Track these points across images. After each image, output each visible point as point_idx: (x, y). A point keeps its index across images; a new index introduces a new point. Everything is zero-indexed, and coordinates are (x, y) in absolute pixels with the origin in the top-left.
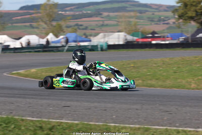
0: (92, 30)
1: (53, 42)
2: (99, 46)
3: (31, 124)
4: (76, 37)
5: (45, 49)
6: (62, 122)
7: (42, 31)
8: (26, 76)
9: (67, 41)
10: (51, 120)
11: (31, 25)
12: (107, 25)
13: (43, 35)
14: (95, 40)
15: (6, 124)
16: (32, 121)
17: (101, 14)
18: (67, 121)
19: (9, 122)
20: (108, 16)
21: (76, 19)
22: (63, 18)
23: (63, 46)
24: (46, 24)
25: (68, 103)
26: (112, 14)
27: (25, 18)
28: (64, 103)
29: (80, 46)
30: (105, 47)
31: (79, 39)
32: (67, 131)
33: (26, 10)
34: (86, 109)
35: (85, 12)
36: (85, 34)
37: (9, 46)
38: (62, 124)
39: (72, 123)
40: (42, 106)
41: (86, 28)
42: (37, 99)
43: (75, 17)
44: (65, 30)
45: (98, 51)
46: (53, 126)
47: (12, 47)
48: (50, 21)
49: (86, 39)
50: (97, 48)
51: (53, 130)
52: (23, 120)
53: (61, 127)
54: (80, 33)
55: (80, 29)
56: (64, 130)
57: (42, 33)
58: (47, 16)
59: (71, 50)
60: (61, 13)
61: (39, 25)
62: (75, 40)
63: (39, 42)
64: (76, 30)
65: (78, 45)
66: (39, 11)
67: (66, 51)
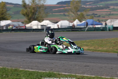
0: (103, 17)
1: (78, 25)
2: (108, 28)
4: (93, 22)
5: (73, 30)
6: (84, 76)
7: (71, 18)
9: (87, 24)
10: (77, 75)
11: (64, 14)
12: (113, 14)
16: (65, 75)
17: (109, 7)
18: (87, 76)
20: (114, 8)
21: (93, 10)
22: (85, 9)
23: (85, 28)
24: (74, 13)
25: (88, 64)
26: (116, 7)
27: (60, 10)
28: (85, 64)
29: (95, 28)
30: (111, 28)
31: (94, 23)
34: (99, 68)
35: (99, 6)
37: (50, 27)
38: (84, 77)
39: (91, 77)
40: (71, 66)
41: (99, 16)
42: (68, 61)
43: (92, 9)
44: (86, 18)
45: (107, 31)
47: (52, 28)
48: (76, 12)
49: (99, 23)
50: (107, 29)
52: (59, 74)
54: (96, 19)
55: (95, 17)
57: (72, 19)
58: (75, 8)
59: (90, 30)
60: (83, 7)
61: (69, 14)
62: (92, 24)
63: (69, 25)
64: (93, 17)
65: (94, 27)
66: (70, 5)
67: (87, 31)
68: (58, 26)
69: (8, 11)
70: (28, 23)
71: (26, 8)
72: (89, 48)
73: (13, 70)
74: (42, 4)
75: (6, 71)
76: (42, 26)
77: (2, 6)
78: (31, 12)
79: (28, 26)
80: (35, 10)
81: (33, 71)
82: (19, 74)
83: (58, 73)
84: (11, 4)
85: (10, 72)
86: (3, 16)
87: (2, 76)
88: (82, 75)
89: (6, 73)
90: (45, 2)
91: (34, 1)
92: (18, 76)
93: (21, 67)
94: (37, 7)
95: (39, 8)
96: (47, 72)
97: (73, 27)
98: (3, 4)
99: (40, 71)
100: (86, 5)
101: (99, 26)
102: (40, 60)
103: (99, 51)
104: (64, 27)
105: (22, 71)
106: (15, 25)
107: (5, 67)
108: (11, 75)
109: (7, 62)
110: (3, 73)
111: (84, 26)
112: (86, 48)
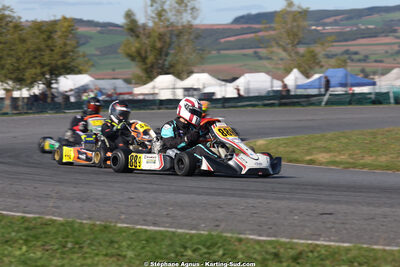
0: (376, 61)
1: (298, 87)
2: (391, 95)
3: (257, 247)
4: (346, 76)
5: (284, 101)
6: (317, 245)
7: (277, 64)
11: (256, 53)
13: (280, 72)
14: (383, 83)
15: (208, 248)
16: (258, 242)
17: (395, 31)
18: (326, 243)
19: (214, 245)
21: (346, 40)
22: (319, 38)
23: (320, 95)
24: (285, 50)
25: (332, 206)
27: (245, 40)
29: (353, 94)
31: (350, 81)
32: (327, 262)
33: (247, 23)
34: (366, 220)
35: (363, 27)
36: (363, 71)
37: (213, 94)
38: (318, 249)
39: (339, 247)
40: (278, 213)
41: (365, 59)
42: (266, 199)
43: (342, 37)
44: (323, 63)
45: (389, 103)
46: (301, 253)
47: (219, 96)
48: (294, 46)
49: (366, 80)
50: (389, 98)
51: (300, 261)
52: (240, 241)
53: (316, 254)
54: (353, 68)
55: (352, 60)
56: (322, 260)
57: (278, 69)
58: (288, 35)
60: (315, 30)
61: (272, 52)
62: (343, 82)
63: (272, 87)
64: (345, 61)
65: (351, 92)
66: (272, 25)
67: (327, 104)
69: (84, 44)
70: (145, 83)
71: (138, 37)
72: (333, 159)
73: (97, 228)
74: (185, 23)
75: (74, 231)
76: (187, 90)
77: (64, 29)
78: (153, 47)
79: (144, 90)
80: (165, 42)
82: (116, 239)
83: (235, 235)
84: (90, 23)
85: (86, 235)
86: (66, 61)
87: (64, 247)
88: (310, 242)
89: (74, 237)
90: (195, 18)
91: (164, 13)
92: (113, 247)
93: (120, 219)
94: (172, 31)
95: (178, 36)
96: (202, 232)
98: (66, 24)
99: (180, 231)
100: (325, 25)
101: (365, 89)
103: (364, 166)
104: (257, 94)
105: (125, 232)
106: (104, 89)
107: (71, 220)
108: (91, 244)
109: (79, 204)
110: (67, 237)
111: (320, 88)
112: (323, 157)
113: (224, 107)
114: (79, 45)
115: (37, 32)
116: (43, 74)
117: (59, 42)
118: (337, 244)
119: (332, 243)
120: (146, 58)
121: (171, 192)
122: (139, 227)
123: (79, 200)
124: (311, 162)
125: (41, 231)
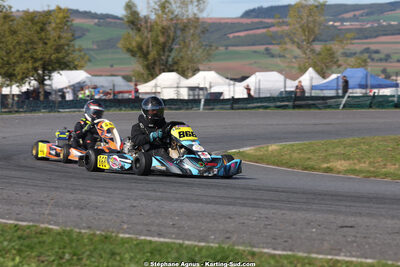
0: (398, 61)
1: (313, 88)
3: (272, 262)
4: (366, 76)
5: (297, 103)
6: (338, 261)
7: (291, 62)
8: (259, 160)
9: (346, 86)
10: (314, 256)
13: (294, 72)
16: (273, 256)
18: (347, 259)
21: (366, 38)
22: (338, 35)
23: (338, 97)
24: (300, 47)
25: (352, 218)
27: (255, 35)
28: (341, 220)
29: (375, 97)
31: (370, 82)
33: (257, 17)
34: (390, 234)
35: (385, 24)
36: (384, 71)
37: (221, 94)
40: (294, 225)
41: (387, 58)
42: (281, 209)
43: (363, 34)
44: (340, 62)
47: (227, 96)
48: (309, 43)
49: (388, 82)
52: (253, 254)
54: (374, 68)
55: (373, 60)
58: (304, 31)
59: (355, 104)
60: (333, 25)
61: (285, 49)
62: (363, 83)
63: (285, 87)
64: (365, 61)
65: (372, 94)
66: (285, 20)
67: (344, 106)
68: (248, 89)
69: (80, 37)
70: (146, 81)
71: (139, 30)
72: (353, 167)
73: (96, 239)
74: (191, 16)
75: (71, 241)
76: (192, 89)
77: (58, 21)
78: (156, 42)
79: (145, 88)
80: (169, 36)
81: (166, 243)
82: (117, 251)
83: (249, 248)
84: (87, 14)
85: (85, 245)
86: (60, 55)
87: (61, 258)
88: (329, 257)
89: (71, 248)
90: (202, 11)
91: (167, 5)
92: (115, 259)
93: (122, 229)
94: (176, 24)
95: (183, 30)
96: (212, 245)
97: (298, 95)
98: (61, 15)
99: (187, 242)
100: (343, 20)
101: (387, 92)
102: (187, 207)
103: (386, 175)
104: (268, 95)
105: (128, 243)
106: (102, 87)
107: (68, 229)
108: (90, 256)
109: (77, 212)
110: (65, 247)
111: (337, 90)
112: (341, 165)
113: (232, 108)
114: (74, 37)
115: (30, 23)
116: (36, 69)
117: (53, 34)
118: (359, 260)
119: (354, 259)
120: (148, 53)
121: (177, 200)
122: (143, 238)
123: (76, 207)
124: (329, 170)
125: (36, 240)
